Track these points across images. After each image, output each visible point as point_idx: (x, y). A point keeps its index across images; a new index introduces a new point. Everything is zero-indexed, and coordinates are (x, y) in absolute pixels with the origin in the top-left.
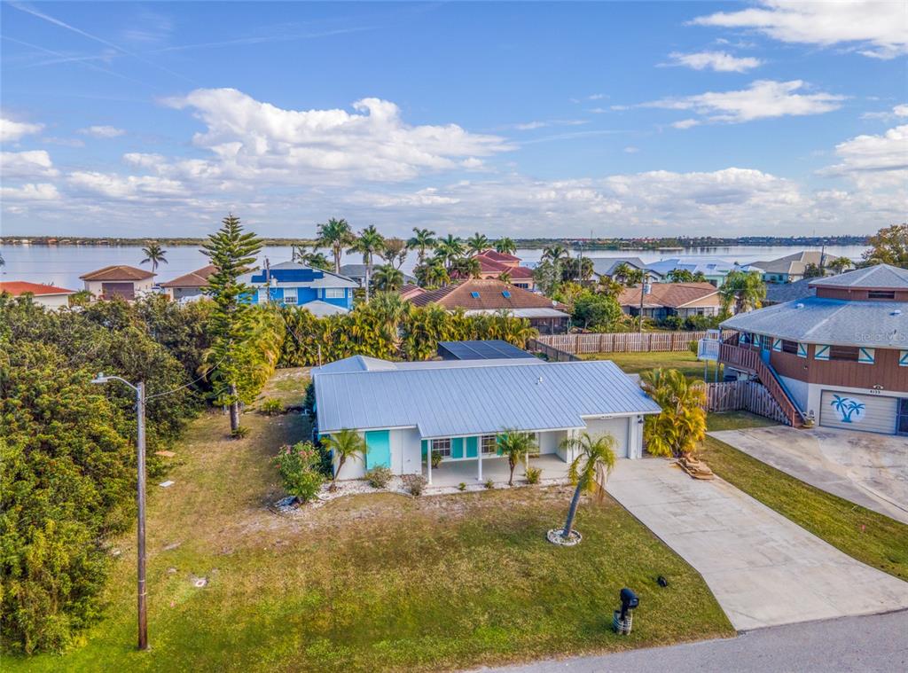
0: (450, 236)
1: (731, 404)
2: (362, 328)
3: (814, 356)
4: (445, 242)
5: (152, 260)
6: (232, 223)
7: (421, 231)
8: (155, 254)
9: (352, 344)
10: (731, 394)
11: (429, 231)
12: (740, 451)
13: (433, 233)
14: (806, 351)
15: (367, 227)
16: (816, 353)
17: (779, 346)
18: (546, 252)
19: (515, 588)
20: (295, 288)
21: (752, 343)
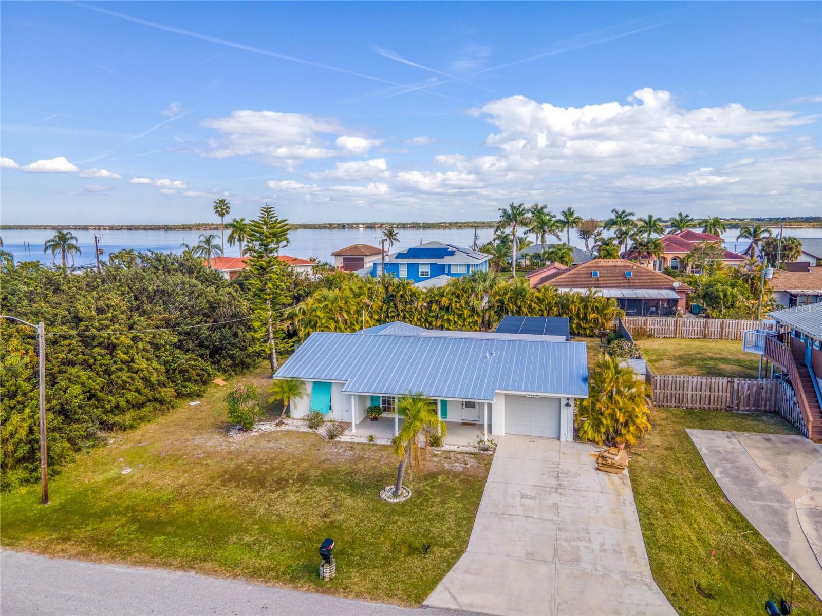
0: (650, 217)
1: (757, 404)
2: (450, 300)
4: (645, 222)
5: (388, 240)
6: (268, 211)
7: (620, 212)
8: (391, 235)
9: (443, 313)
10: (758, 393)
17: (818, 343)
19: (303, 523)
20: (428, 264)
21: (800, 337)
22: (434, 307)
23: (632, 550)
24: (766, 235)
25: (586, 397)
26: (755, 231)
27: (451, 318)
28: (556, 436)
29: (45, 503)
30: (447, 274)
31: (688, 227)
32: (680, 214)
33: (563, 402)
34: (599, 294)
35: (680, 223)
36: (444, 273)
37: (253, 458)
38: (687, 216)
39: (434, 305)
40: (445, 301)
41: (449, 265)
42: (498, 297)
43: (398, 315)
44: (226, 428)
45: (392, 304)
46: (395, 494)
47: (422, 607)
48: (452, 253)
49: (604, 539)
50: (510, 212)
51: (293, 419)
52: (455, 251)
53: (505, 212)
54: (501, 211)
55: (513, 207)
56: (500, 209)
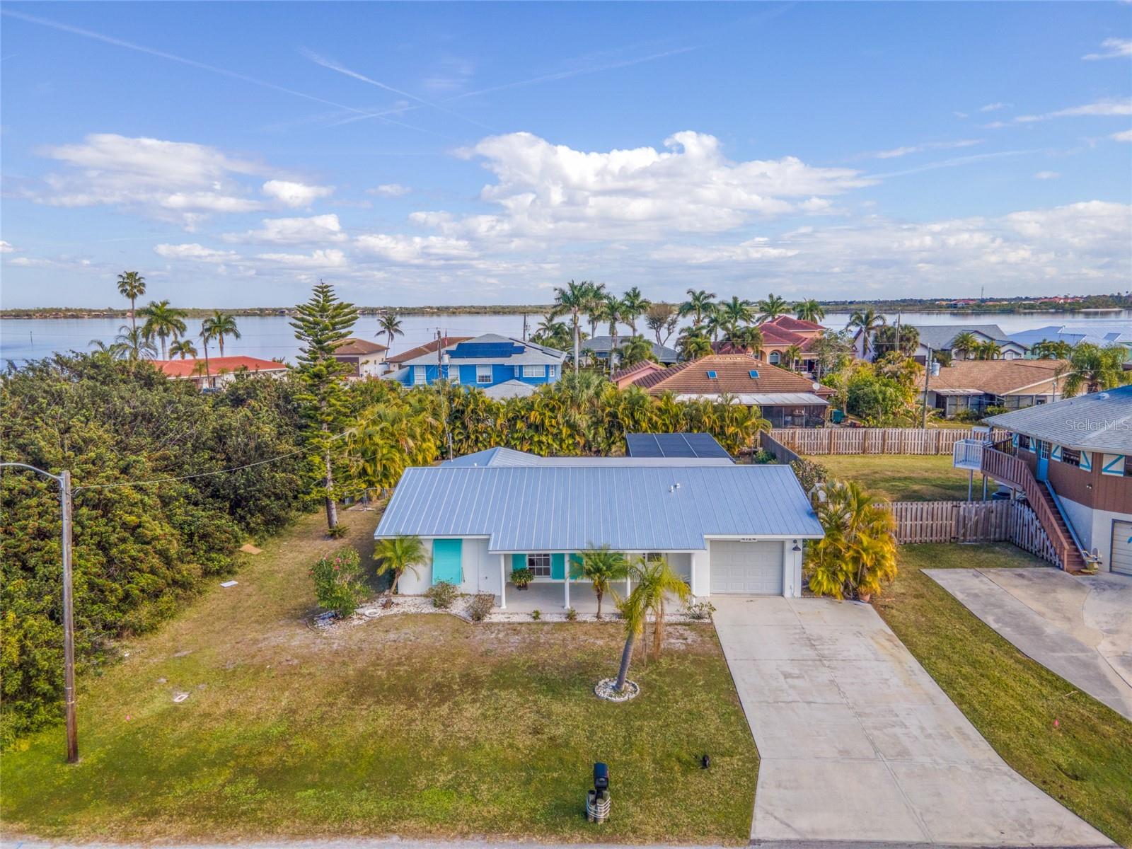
0: (735, 299)
1: (986, 532)
2: (542, 414)
3: (1101, 469)
4: (728, 305)
5: (387, 332)
6: (323, 290)
7: (698, 293)
8: (390, 325)
9: (532, 433)
10: (987, 519)
11: (707, 292)
12: (954, 599)
13: (713, 296)
14: (1090, 462)
15: (629, 290)
16: (1104, 466)
17: (1058, 453)
18: (853, 318)
19: (511, 746)
20: (489, 365)
21: (1028, 447)
22: (519, 425)
23: (959, 730)
24: (880, 322)
25: (822, 537)
26: (867, 317)
27: (544, 439)
28: (777, 591)
29: (73, 762)
30: (518, 379)
31: (780, 311)
32: (771, 296)
33: (789, 546)
34: (736, 401)
35: (771, 307)
36: (513, 377)
37: (378, 659)
38: (780, 298)
39: (519, 422)
40: (534, 416)
41: (521, 367)
42: (608, 409)
43: (468, 438)
44: (308, 616)
45: (458, 424)
46: (617, 689)
47: (753, 842)
48: (521, 350)
49: (920, 722)
50: (569, 292)
51: (403, 596)
52: (524, 348)
53: (563, 293)
54: (557, 292)
55: (572, 286)
56: (556, 289)
